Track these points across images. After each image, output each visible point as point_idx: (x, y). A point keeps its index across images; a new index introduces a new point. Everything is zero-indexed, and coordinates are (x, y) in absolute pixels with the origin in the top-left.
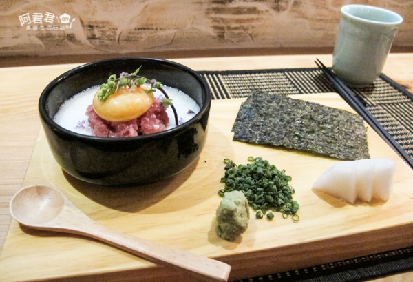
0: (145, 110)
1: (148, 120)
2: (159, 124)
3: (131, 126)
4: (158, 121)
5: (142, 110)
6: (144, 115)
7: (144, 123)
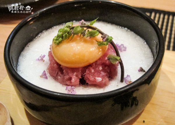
0: (91, 62)
1: (93, 71)
2: (103, 77)
3: (75, 74)
4: (103, 73)
5: (87, 61)
6: (90, 66)
7: (88, 74)
